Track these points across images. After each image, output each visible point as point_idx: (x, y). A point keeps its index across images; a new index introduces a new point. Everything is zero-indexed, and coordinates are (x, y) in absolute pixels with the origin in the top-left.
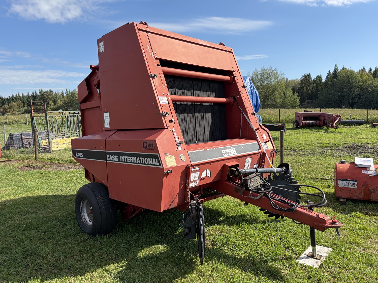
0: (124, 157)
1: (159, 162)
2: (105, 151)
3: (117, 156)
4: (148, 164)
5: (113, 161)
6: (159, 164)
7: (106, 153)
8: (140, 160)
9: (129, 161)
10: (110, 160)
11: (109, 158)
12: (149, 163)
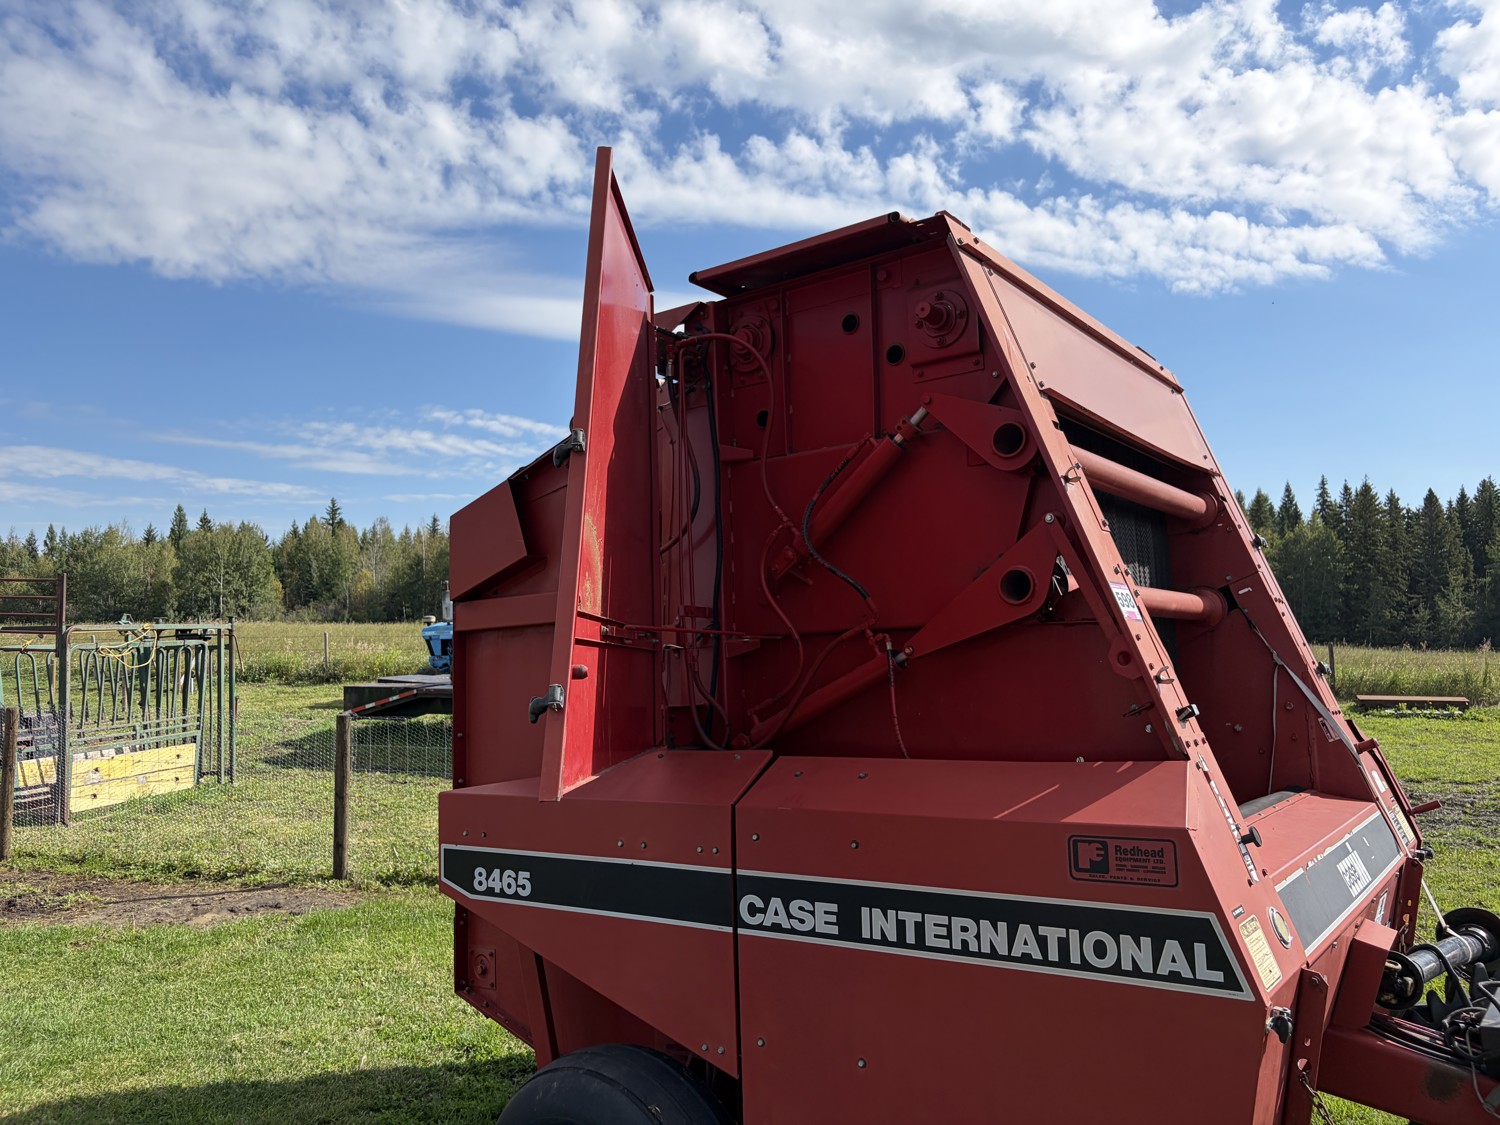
0: (891, 913)
1: (1217, 960)
2: (728, 871)
3: (834, 907)
4: (1116, 969)
5: (793, 931)
6: (1218, 976)
7: (738, 886)
8: (1042, 942)
9: (945, 944)
10: (767, 923)
11: (764, 911)
12: (1127, 966)
